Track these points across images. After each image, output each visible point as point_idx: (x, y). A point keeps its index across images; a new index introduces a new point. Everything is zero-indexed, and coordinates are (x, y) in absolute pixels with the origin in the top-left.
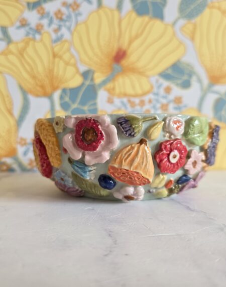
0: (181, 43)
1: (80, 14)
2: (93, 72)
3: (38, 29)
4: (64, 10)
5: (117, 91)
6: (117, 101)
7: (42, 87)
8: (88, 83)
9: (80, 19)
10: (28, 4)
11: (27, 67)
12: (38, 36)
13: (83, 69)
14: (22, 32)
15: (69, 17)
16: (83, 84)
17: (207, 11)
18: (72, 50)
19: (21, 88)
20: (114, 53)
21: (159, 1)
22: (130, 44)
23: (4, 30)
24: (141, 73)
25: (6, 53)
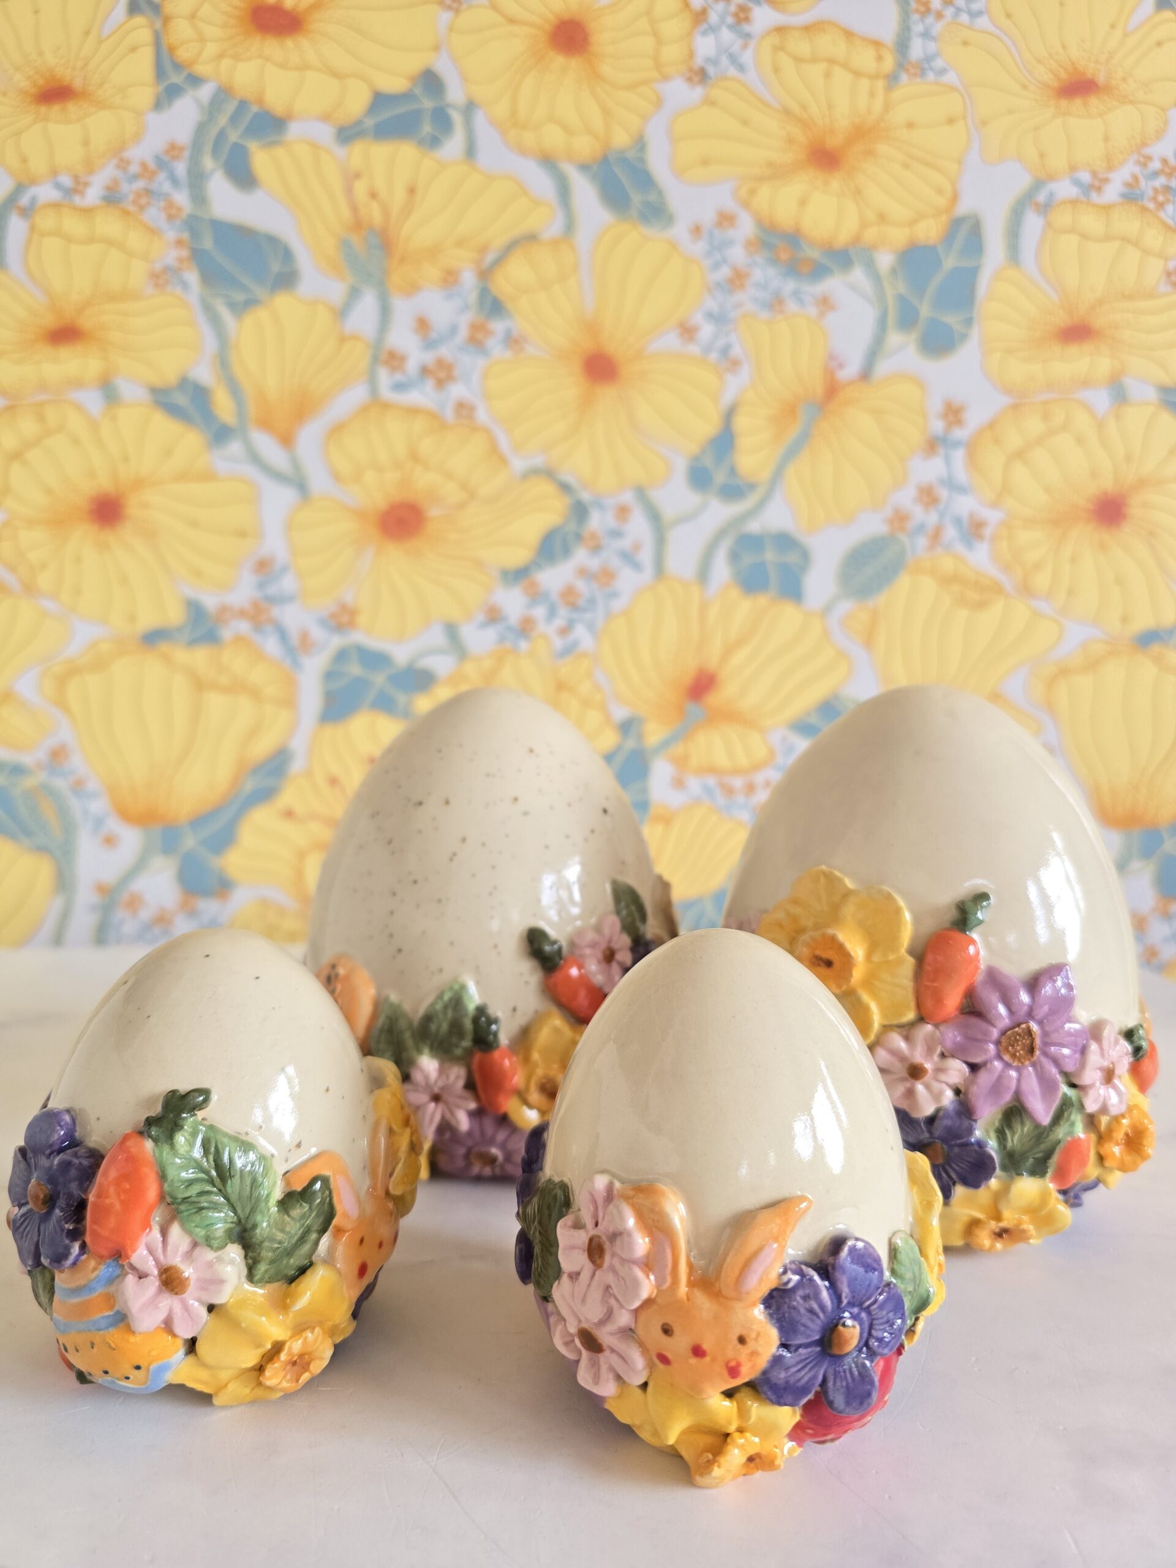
0: (841, 654)
1: (614, 595)
2: (642, 722)
3: (526, 628)
4: (581, 585)
5: (694, 761)
6: (694, 785)
8: (630, 744)
9: (617, 605)
10: (504, 573)
12: (524, 645)
13: (620, 713)
14: (490, 635)
15: (592, 601)
16: (618, 748)
17: (904, 583)
18: (598, 674)
20: (688, 679)
21: (792, 558)
22: (728, 652)
23: (452, 631)
24: (752, 723)
25: (456, 679)
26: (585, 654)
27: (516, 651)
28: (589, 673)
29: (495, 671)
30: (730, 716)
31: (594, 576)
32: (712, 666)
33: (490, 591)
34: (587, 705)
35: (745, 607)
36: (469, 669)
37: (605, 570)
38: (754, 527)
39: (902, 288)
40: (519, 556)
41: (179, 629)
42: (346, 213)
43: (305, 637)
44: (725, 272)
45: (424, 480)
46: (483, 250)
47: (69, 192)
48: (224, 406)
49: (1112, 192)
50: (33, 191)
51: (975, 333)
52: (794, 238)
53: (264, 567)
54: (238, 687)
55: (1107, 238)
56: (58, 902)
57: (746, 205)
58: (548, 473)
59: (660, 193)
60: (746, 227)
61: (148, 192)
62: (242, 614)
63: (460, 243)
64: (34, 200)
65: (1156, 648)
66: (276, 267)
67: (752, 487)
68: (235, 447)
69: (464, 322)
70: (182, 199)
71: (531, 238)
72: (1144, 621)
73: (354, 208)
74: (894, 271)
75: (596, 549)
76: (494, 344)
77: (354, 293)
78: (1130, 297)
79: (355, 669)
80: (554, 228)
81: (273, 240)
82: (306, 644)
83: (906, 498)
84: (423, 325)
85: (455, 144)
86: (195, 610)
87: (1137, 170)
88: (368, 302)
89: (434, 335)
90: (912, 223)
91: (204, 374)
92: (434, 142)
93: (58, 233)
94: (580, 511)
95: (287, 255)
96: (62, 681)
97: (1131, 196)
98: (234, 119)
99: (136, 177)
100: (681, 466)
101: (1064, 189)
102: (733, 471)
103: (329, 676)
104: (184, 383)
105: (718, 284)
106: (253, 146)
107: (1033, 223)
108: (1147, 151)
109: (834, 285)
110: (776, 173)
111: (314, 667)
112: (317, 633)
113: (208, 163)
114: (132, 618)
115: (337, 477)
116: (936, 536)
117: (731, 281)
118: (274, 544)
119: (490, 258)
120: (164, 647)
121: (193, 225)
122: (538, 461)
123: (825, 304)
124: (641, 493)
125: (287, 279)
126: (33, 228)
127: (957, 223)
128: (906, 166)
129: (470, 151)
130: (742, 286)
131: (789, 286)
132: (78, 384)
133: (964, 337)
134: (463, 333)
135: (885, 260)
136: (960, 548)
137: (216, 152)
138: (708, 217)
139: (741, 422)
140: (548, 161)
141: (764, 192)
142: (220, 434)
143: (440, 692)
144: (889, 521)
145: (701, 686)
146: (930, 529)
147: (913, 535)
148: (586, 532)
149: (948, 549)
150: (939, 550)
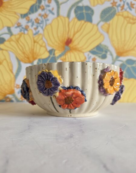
1: (48, 20)
3: (26, 28)
4: (40, 18)
7: (28, 58)
8: (52, 56)
11: (20, 48)
12: (26, 32)
16: (49, 57)
17: (116, 17)
18: (44, 39)
19: (17, 59)
20: (66, 40)
21: (89, 12)
22: (74, 35)
23: (9, 29)
24: (80, 51)
25: (10, 41)
26: (41, 34)
27: (24, 33)
28: (42, 39)
29: (19, 38)
31: (43, 15)
32: (71, 37)
33: (18, 19)
34: (41, 46)
35: (79, 23)
36: (13, 37)
37: (45, 14)
38: (80, 5)
40: (25, 11)
75: (43, 9)
116: (123, 8)
136: (128, 10)
143: (6, 43)
144: (112, 3)
145: (68, 42)
146: (122, 5)
147: (117, 7)
148: (41, 5)
149: (126, 10)
150: (124, 10)
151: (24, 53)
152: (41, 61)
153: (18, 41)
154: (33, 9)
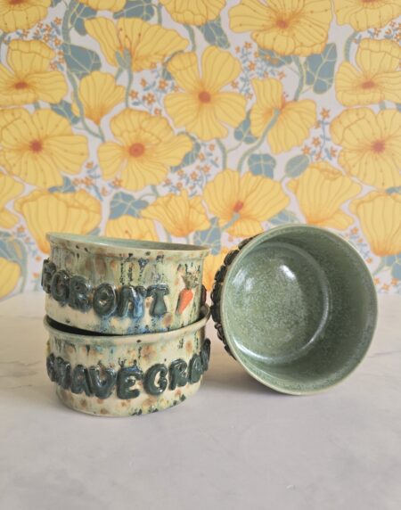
0: (287, 196)
1: (209, 175)
2: (219, 219)
3: (179, 187)
4: (197, 172)
5: (236, 232)
6: (236, 240)
7: (181, 230)
8: (214, 226)
9: (210, 179)
10: (171, 168)
11: (170, 215)
12: (178, 193)
13: (211, 216)
14: (167, 189)
15: (201, 177)
16: (211, 228)
17: (308, 171)
18: (203, 203)
19: (166, 230)
20: (234, 204)
21: (270, 163)
22: (247, 197)
23: (154, 188)
24: (255, 220)
25: (155, 204)
26: (199, 195)
27: (175, 195)
28: (201, 202)
29: (168, 202)
30: (248, 217)
31: (202, 169)
32: (242, 200)
33: (167, 174)
34: (199, 213)
35: (254, 178)
36: (160, 201)
37: (206, 167)
38: (257, 152)
39: (308, 69)
40: (176, 162)
41: (61, 187)
42: (117, 44)
43: (104, 189)
44: (247, 63)
45: (144, 136)
46: (164, 56)
47: (22, 35)
48: (76, 110)
49: (382, 35)
50: (9, 35)
51: (333, 85)
52: (271, 52)
53: (89, 165)
54: (81, 207)
55: (380, 51)
56: (21, 280)
57: (255, 40)
58: (187, 134)
59: (225, 36)
60: (255, 48)
61: (49, 35)
62: (82, 182)
63: (156, 54)
64: (9, 38)
65: (394, 194)
66: (93, 62)
67: (257, 138)
68: (80, 124)
69: (158, 80)
70: (61, 38)
71: (181, 52)
72: (389, 185)
73: (120, 42)
74: (305, 63)
75: (203, 160)
76: (168, 89)
77: (120, 71)
78: (387, 72)
79: (121, 201)
80: (190, 48)
81: (92, 52)
82: (104, 192)
83: (309, 142)
84: (144, 82)
85: (154, 19)
86: (67, 180)
87: (390, 27)
88: (125, 74)
89: (147, 85)
90: (312, 46)
91: (69, 99)
92: (148, 18)
93: (18, 50)
94: (198, 147)
95: (97, 57)
96: (22, 205)
97: (388, 37)
98: (78, 10)
99: (45, 30)
100: (232, 131)
101: (365, 34)
102: (250, 133)
103: (112, 203)
104: (62, 102)
105: (245, 68)
106: (85, 19)
107: (354, 46)
108: (394, 21)
109: (285, 68)
110: (265, 29)
111: (107, 200)
112: (108, 189)
113: (70, 25)
114: (45, 183)
115: (114, 135)
116: (319, 156)
117: (249, 66)
118: (93, 158)
119: (166, 59)
120: (56, 193)
121: (64, 47)
122: (183, 129)
123: (282, 75)
124: (218, 140)
125: (97, 66)
126: (9, 48)
127: (328, 46)
128: (310, 26)
129: (160, 21)
130: (253, 69)
131: (270, 68)
132: (26, 103)
133: (330, 86)
134: (158, 84)
135: (303, 60)
136: (327, 159)
137: (72, 22)
138: (242, 45)
139: (252, 116)
140: (186, 25)
141: (261, 35)
142: (75, 120)
143: (150, 208)
144: (303, 150)
145: (238, 207)
146: (317, 153)
147: (311, 155)
148: (200, 153)
149: (323, 160)
150: (320, 160)
151: (175, 223)
152: (200, 234)
153: (166, 206)
154: (188, 159)
